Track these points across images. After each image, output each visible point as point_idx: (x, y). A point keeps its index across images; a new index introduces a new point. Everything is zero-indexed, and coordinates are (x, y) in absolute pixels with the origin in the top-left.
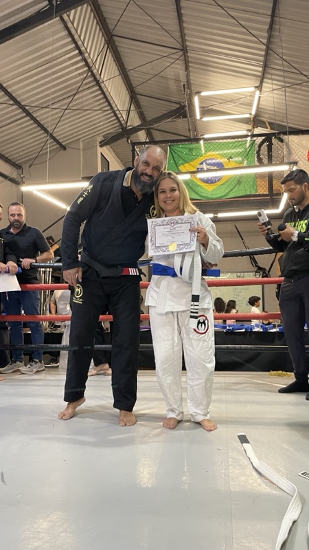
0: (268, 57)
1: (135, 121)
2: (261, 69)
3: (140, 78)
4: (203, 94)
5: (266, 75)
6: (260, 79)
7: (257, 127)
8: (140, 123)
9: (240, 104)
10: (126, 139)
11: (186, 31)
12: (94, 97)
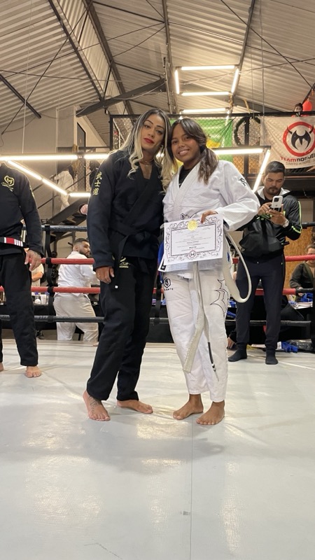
0: (249, 36)
1: (113, 91)
2: (241, 47)
3: (120, 47)
4: (184, 69)
5: (246, 54)
6: (240, 57)
7: (236, 105)
8: (119, 94)
9: (220, 81)
10: (104, 110)
12: (72, 65)
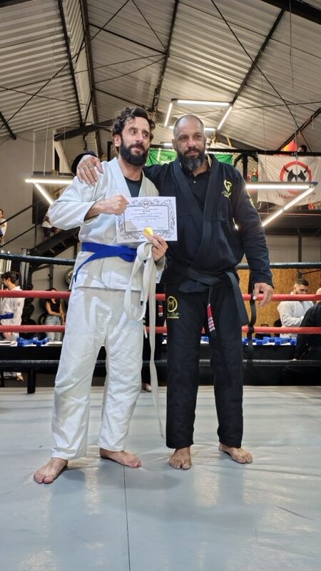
0: (251, 76)
2: (239, 86)
3: (106, 74)
5: (241, 93)
6: (234, 95)
7: (219, 142)
8: (94, 123)
11: (173, 36)
12: (63, 86)
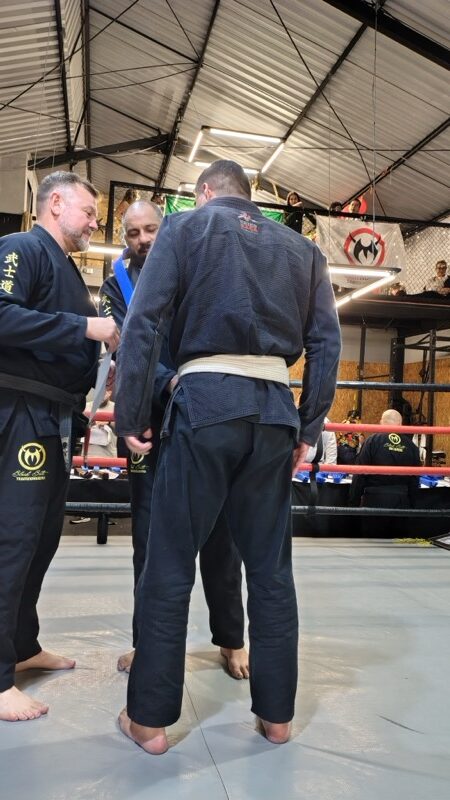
0: (313, 106)
2: (295, 117)
5: (298, 127)
6: (288, 129)
7: (262, 189)
9: (251, 155)
11: (211, 39)
12: (47, 95)
